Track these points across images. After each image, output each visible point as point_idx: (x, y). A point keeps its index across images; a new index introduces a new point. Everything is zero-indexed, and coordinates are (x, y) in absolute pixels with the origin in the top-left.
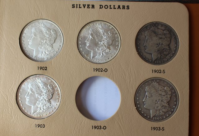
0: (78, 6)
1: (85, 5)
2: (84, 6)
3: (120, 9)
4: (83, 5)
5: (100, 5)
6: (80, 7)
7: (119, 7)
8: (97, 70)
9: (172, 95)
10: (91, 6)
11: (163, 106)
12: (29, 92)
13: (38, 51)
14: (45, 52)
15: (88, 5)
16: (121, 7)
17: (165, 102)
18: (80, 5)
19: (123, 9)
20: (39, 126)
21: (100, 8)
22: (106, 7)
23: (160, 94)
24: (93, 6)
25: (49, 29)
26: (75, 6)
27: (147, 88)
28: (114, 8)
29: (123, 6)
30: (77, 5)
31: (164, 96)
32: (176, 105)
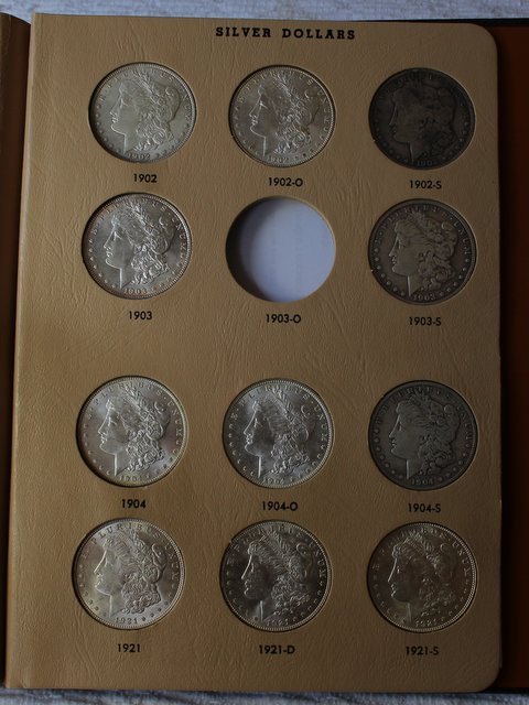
0: (231, 32)
1: (248, 29)
2: (246, 31)
3: (332, 37)
4: (244, 29)
5: (284, 30)
6: (234, 35)
7: (330, 32)
8: (277, 181)
9: (458, 240)
10: (261, 33)
11: (437, 267)
12: (113, 236)
13: (133, 138)
14: (152, 142)
15: (255, 30)
16: (335, 34)
17: (443, 257)
18: (234, 29)
19: (339, 38)
20: (138, 315)
21: (284, 36)
22: (299, 33)
23: (430, 240)
24: (267, 32)
25: (160, 87)
26: (224, 31)
27: (398, 226)
28: (318, 37)
29: (339, 31)
30: (228, 29)
31: (440, 243)
32: (468, 265)
